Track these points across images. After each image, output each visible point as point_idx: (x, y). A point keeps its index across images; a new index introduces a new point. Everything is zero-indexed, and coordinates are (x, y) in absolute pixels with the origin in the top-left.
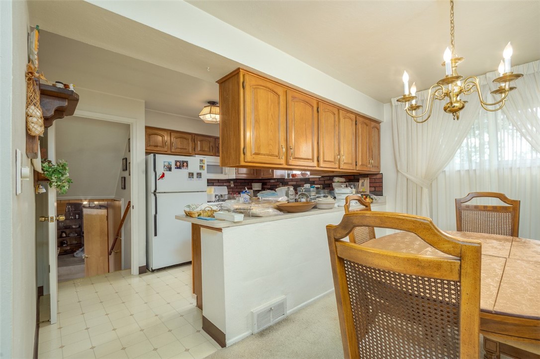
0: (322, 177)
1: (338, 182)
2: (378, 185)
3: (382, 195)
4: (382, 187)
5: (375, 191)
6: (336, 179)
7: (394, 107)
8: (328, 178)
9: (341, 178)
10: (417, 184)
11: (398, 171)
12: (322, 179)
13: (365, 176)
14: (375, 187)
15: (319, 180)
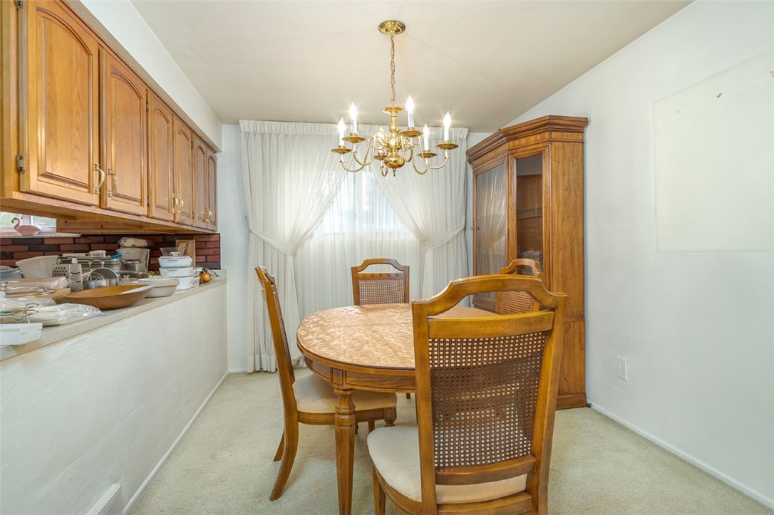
0: (84, 236)
1: (133, 246)
2: (210, 252)
3: (220, 269)
4: (219, 255)
5: (206, 261)
6: (129, 242)
7: (243, 134)
8: (101, 239)
9: (140, 240)
10: (278, 251)
11: (250, 231)
12: (82, 241)
13: (188, 236)
14: (206, 256)
15: (75, 243)
